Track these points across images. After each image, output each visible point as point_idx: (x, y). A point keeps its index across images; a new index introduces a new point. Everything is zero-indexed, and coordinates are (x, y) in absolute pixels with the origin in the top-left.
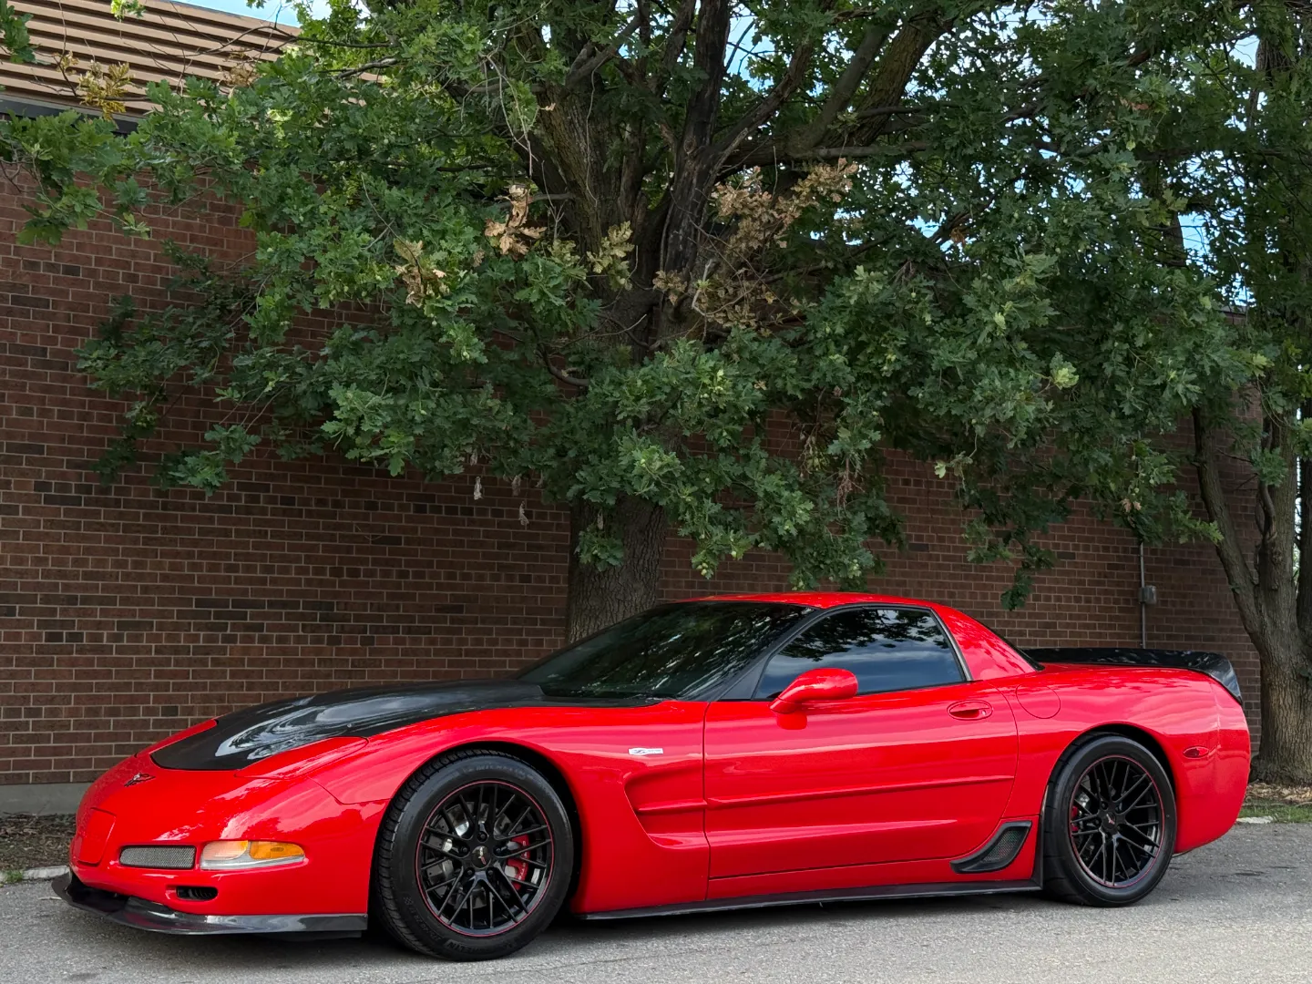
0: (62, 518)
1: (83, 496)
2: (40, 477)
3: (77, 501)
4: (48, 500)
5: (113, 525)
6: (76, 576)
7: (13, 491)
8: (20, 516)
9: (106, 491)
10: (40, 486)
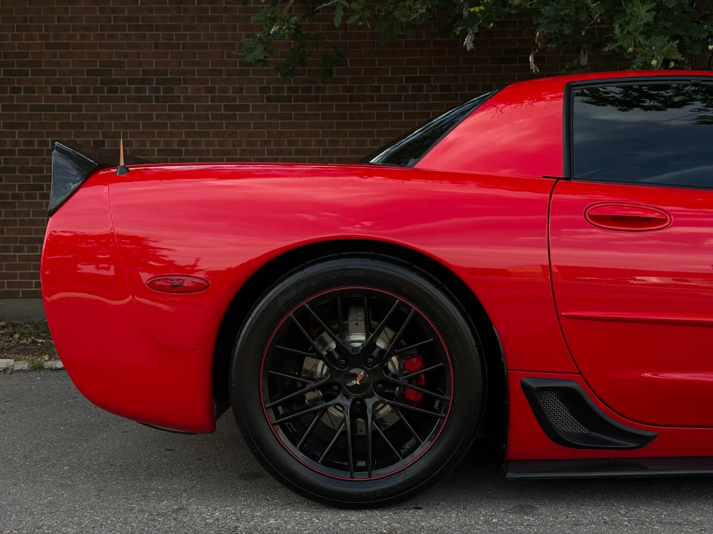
0: (279, 112)
1: (293, 95)
2: (263, 83)
3: (288, 99)
4: (269, 99)
5: (313, 114)
6: (290, 153)
7: (245, 94)
8: (251, 112)
9: (308, 90)
10: (263, 90)
